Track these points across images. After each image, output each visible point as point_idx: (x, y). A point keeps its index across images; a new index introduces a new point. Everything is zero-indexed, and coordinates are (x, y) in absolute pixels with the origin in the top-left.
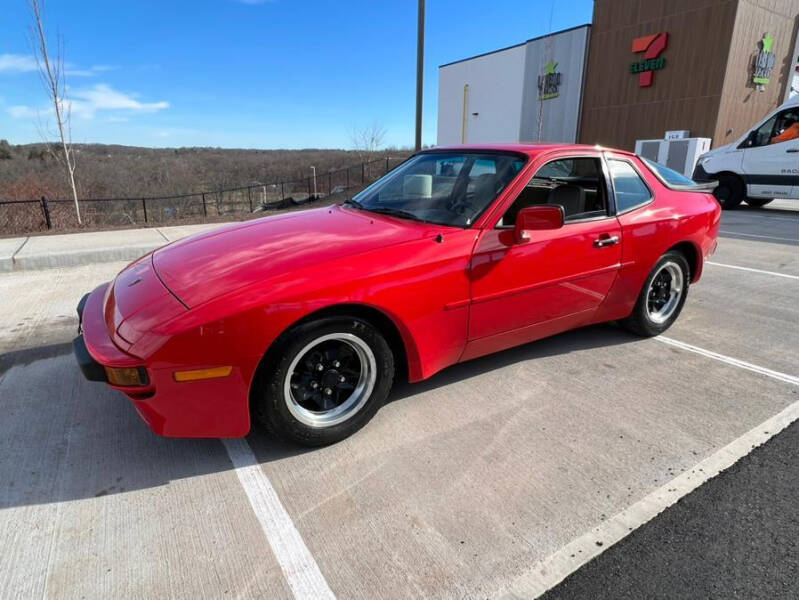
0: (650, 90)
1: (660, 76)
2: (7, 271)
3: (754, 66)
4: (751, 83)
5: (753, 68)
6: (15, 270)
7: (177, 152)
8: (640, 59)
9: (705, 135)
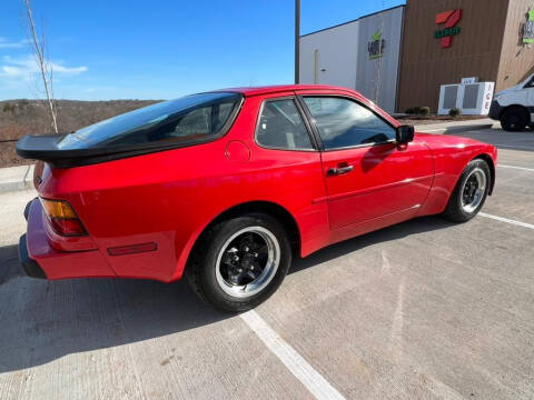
0: (450, 50)
1: (456, 39)
2: (21, 190)
3: (523, 30)
4: (521, 43)
5: (522, 31)
6: (26, 189)
7: (107, 103)
8: (442, 28)
9: (490, 80)
